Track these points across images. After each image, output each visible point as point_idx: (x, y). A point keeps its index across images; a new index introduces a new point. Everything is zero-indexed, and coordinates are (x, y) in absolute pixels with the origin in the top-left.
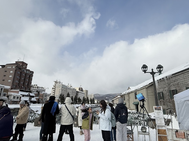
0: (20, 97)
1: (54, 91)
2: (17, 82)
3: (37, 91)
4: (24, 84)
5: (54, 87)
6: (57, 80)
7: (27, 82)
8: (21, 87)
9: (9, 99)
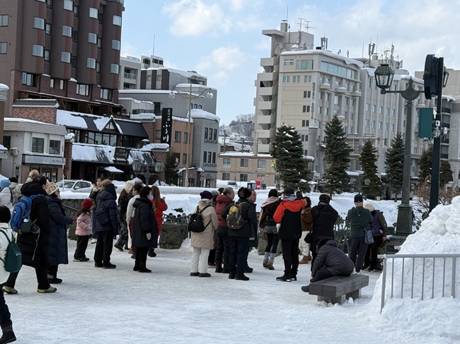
0: (68, 144)
1: (268, 105)
2: (39, 51)
3: (157, 105)
4: (77, 61)
5: (270, 77)
6: (285, 26)
7: (96, 51)
8: (66, 81)
9: (12, 153)
